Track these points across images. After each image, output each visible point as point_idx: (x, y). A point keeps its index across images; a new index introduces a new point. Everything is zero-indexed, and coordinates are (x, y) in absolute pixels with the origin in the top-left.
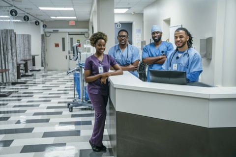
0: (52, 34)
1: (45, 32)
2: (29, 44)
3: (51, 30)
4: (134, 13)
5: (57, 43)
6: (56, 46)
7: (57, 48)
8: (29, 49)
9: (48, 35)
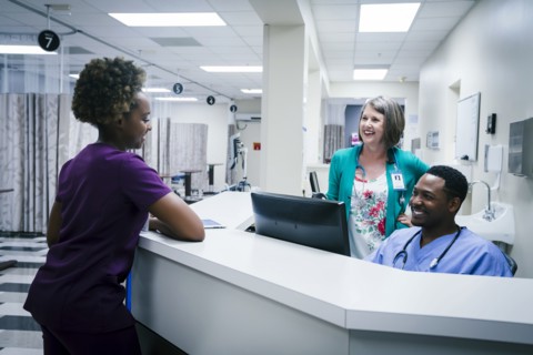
0: (249, 124)
1: (237, 121)
2: (204, 142)
3: (248, 117)
4: (404, 79)
5: (257, 141)
6: (255, 148)
7: (257, 151)
8: (203, 152)
9: (242, 125)
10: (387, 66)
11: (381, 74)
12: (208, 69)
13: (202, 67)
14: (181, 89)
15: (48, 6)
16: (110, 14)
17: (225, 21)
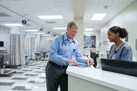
10: (94, 28)
11: (91, 29)
12: (55, 28)
13: (54, 28)
14: (49, 33)
15: (24, 15)
16: (38, 16)
17: (63, 17)
